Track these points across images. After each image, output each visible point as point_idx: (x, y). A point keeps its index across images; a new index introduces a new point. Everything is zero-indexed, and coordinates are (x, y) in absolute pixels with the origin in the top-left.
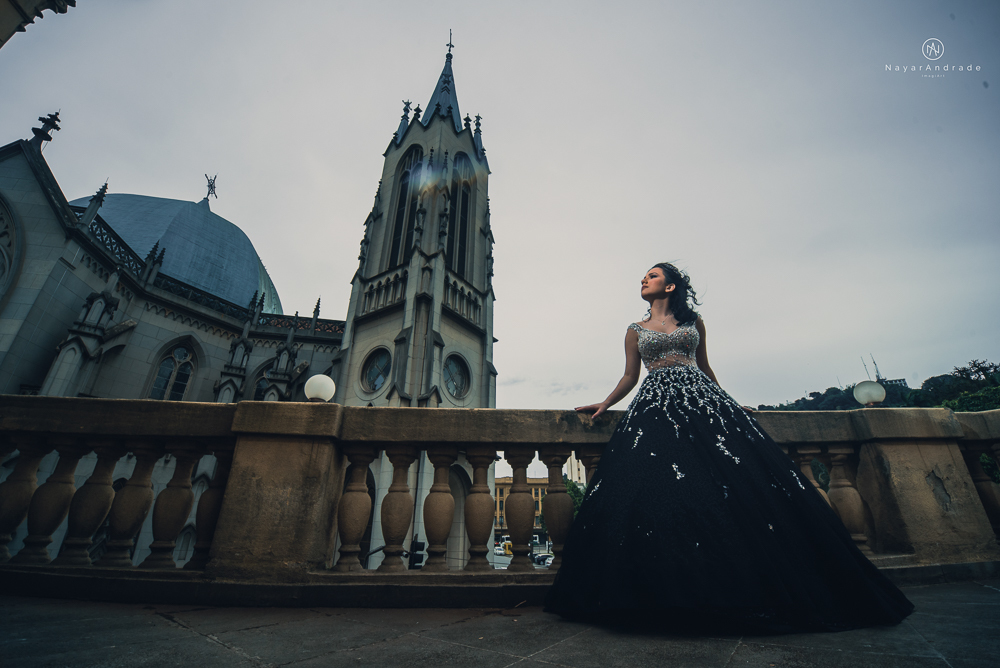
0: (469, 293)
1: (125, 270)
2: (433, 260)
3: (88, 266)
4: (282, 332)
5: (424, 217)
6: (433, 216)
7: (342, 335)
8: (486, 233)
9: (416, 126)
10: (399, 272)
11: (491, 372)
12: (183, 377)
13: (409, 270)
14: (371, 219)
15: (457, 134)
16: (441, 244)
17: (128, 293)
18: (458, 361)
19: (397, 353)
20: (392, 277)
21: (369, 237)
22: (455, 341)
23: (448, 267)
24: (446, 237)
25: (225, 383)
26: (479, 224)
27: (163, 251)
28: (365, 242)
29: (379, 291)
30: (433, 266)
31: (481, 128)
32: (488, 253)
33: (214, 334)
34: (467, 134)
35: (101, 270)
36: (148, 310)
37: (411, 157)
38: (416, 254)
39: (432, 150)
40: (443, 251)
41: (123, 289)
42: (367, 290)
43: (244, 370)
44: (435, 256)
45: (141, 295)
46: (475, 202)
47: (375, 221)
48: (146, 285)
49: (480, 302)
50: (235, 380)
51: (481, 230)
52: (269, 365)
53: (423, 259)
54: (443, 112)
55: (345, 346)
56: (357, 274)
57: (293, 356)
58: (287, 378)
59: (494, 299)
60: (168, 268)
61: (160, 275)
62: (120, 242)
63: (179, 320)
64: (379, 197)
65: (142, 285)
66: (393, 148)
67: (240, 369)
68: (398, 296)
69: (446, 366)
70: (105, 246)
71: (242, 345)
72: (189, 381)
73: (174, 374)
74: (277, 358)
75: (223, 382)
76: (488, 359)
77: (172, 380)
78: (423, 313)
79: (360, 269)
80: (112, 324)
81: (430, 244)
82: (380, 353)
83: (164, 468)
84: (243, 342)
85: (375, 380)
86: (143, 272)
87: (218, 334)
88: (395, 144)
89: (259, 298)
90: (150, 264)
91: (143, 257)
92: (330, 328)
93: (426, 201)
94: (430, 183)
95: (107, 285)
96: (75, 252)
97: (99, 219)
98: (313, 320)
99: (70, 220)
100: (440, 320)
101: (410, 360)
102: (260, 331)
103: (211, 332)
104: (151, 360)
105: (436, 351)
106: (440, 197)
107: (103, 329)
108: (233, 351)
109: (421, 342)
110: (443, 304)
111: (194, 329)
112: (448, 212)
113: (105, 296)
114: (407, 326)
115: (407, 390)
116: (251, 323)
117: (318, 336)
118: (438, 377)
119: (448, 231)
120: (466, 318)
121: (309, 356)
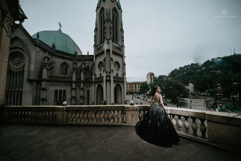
0: (119, 47)
1: (49, 51)
2: (109, 40)
3: (42, 51)
4: (82, 59)
5: (106, 29)
6: (108, 29)
7: (93, 58)
8: (122, 30)
9: (102, 1)
11: (124, 64)
12: (66, 70)
13: (104, 43)
14: (95, 30)
15: (112, 2)
16: (110, 36)
18: (117, 63)
19: (104, 63)
20: (101, 45)
21: (95, 35)
22: (116, 58)
23: (113, 41)
24: (112, 34)
25: (74, 71)
26: (120, 28)
27: (55, 45)
28: (95, 37)
29: (99, 49)
30: (109, 42)
32: (122, 36)
34: (115, 1)
35: (44, 51)
36: (56, 58)
37: (102, 11)
38: (105, 39)
39: (106, 9)
40: (111, 38)
41: (50, 54)
42: (97, 48)
44: (109, 39)
45: (54, 55)
46: (119, 22)
47: (96, 31)
49: (121, 48)
50: (75, 70)
51: (121, 29)
52: (81, 66)
53: (107, 40)
55: (94, 61)
57: (85, 64)
58: (84, 69)
59: (124, 47)
61: (56, 50)
62: (46, 45)
63: (62, 59)
64: (96, 24)
65: (53, 53)
67: (75, 68)
68: (103, 50)
69: (115, 64)
70: (43, 46)
73: (64, 70)
76: (124, 61)
77: (64, 71)
78: (108, 54)
79: (95, 44)
80: (50, 62)
81: (108, 36)
82: (101, 63)
83: (67, 87)
84: (75, 62)
85: (101, 68)
86: (52, 50)
88: (98, 7)
89: (76, 52)
90: (53, 48)
91: (51, 46)
92: (91, 57)
93: (106, 25)
94: (106, 19)
95: (47, 55)
96: (38, 49)
97: (40, 40)
98: (88, 56)
99: (34, 42)
100: (112, 54)
101: (106, 64)
102: (78, 59)
103: (69, 60)
104: (59, 68)
105: (112, 62)
106: (110, 23)
107: (49, 64)
108: (73, 65)
109: (108, 60)
110: (112, 51)
111: (65, 60)
112: (112, 27)
113: (47, 57)
114: (105, 57)
115: (107, 70)
116: (76, 58)
117: (89, 59)
118: (113, 67)
119: (112, 32)
120: (118, 53)
121: (88, 64)
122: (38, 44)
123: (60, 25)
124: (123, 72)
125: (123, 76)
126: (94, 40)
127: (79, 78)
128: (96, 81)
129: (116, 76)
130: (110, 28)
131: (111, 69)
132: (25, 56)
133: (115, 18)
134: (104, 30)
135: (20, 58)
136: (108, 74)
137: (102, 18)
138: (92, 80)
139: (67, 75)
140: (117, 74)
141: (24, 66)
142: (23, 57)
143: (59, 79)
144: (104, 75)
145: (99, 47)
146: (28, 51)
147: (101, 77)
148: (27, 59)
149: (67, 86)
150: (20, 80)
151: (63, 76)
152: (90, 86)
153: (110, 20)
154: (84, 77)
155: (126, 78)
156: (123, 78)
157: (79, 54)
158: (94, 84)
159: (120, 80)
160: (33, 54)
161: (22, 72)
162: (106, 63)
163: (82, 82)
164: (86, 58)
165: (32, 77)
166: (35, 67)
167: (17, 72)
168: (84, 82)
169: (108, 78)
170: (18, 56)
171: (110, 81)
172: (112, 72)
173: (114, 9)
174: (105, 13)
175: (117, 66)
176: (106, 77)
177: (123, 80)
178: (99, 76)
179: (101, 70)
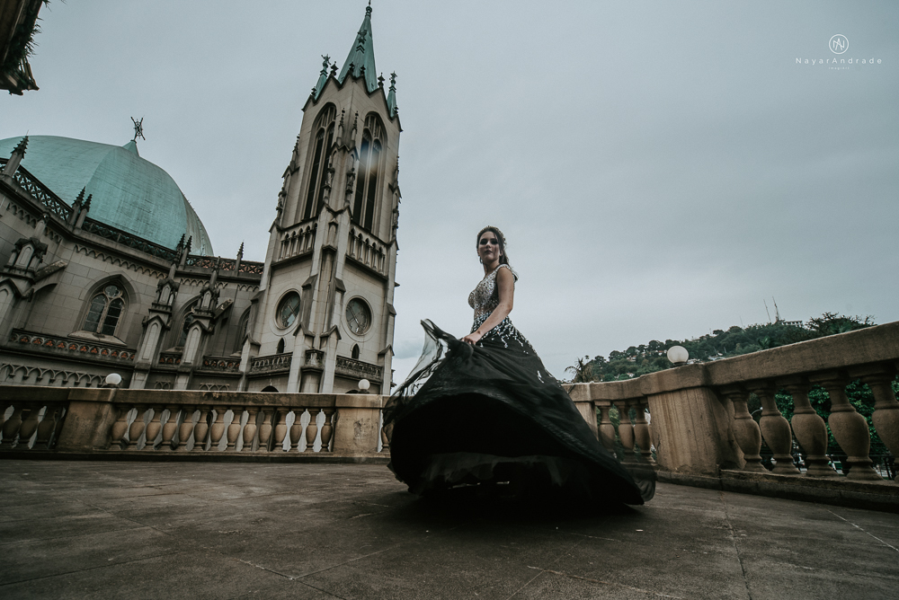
0: (374, 244)
1: (52, 216)
2: (339, 216)
3: (15, 214)
4: (208, 272)
5: (332, 176)
6: (341, 175)
7: (261, 276)
8: (394, 188)
9: (331, 83)
10: (311, 224)
11: (391, 312)
12: (115, 312)
13: (318, 222)
14: (289, 173)
15: (369, 94)
16: (346, 201)
17: (57, 237)
18: (361, 304)
19: (305, 296)
20: (304, 228)
21: (287, 189)
22: (357, 285)
23: (354, 221)
24: (353, 196)
25: (153, 319)
27: (90, 197)
28: (283, 194)
29: (293, 240)
30: (339, 222)
31: (395, 86)
32: (394, 207)
33: (143, 273)
34: (380, 94)
35: (28, 217)
36: (78, 252)
37: (326, 114)
38: (324, 210)
39: (343, 112)
40: (348, 208)
41: (51, 234)
42: (283, 238)
43: (171, 307)
44: (341, 212)
45: (70, 238)
47: (292, 174)
48: (74, 229)
49: (384, 251)
50: (162, 316)
51: (390, 185)
52: (194, 302)
53: (330, 215)
54: (357, 73)
55: (263, 287)
56: (274, 224)
57: (215, 296)
58: (210, 315)
59: (398, 249)
60: (94, 214)
61: (87, 219)
62: (45, 190)
63: (109, 261)
64: (296, 151)
65: (70, 229)
66: (311, 103)
67: (167, 306)
68: (309, 246)
69: (349, 308)
70: (30, 194)
71: (168, 286)
72: (121, 315)
73: (106, 309)
74: (200, 297)
75: (150, 318)
76: (389, 301)
77: (104, 314)
78: (328, 263)
79: (278, 219)
80: (41, 266)
81: (337, 201)
82: (291, 295)
84: (169, 282)
85: (288, 318)
86: (71, 217)
87: (147, 273)
88: (313, 100)
89: (186, 241)
90: (77, 210)
91: (70, 202)
92: (253, 270)
93: (335, 161)
94: (339, 143)
97: (22, 169)
98: (238, 263)
100: (344, 268)
101: (314, 304)
102: (187, 271)
103: (140, 271)
104: (83, 297)
105: (338, 295)
106: (349, 158)
107: (31, 272)
108: (160, 291)
109: (325, 287)
110: (346, 255)
111: (124, 269)
112: (357, 172)
114: (313, 274)
115: (311, 329)
116: (178, 264)
117: (241, 277)
118: (339, 318)
119: (354, 189)
120: (370, 266)
121: (233, 295)
122: (8, 181)
123: (138, 129)
124: (383, 341)
125: (381, 360)
126: (277, 205)
127: (170, 356)
128: (255, 371)
129: (349, 355)
130: (350, 175)
131: (331, 326)
133: (372, 146)
134: (324, 178)
136: (316, 347)
137: (325, 137)
138: (237, 368)
139: (115, 334)
140: (356, 350)
143: (64, 349)
144: (297, 346)
145: (294, 233)
147: (283, 356)
151: (90, 336)
153: (351, 146)
154: (200, 349)
155: (393, 371)
156: (381, 369)
157: (195, 251)
158: (242, 381)
162: (315, 297)
163: (183, 370)
164: (226, 273)
168: (196, 375)
169: (314, 362)
171: (318, 373)
172: (334, 336)
173: (373, 117)
174: (337, 123)
175: (360, 319)
176: (303, 355)
177: (380, 375)
178: (273, 351)
179: (286, 325)
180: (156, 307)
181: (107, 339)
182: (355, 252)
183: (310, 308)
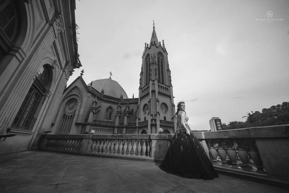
0: (165, 87)
1: (98, 96)
3: (92, 97)
4: (127, 102)
5: (151, 71)
6: (153, 71)
7: (138, 101)
8: (169, 71)
9: (148, 49)
10: (148, 85)
11: (173, 106)
12: (110, 114)
13: (149, 84)
14: (141, 74)
15: (157, 48)
18: (164, 104)
19: (149, 105)
20: (146, 87)
21: (141, 78)
22: (162, 99)
23: (159, 82)
24: (157, 75)
26: (166, 68)
27: (104, 90)
28: (140, 80)
29: (144, 91)
30: (155, 83)
31: (164, 43)
32: (169, 75)
34: (160, 46)
35: (94, 97)
36: (103, 102)
37: (147, 57)
38: (151, 81)
39: (151, 54)
40: (157, 78)
41: (98, 99)
42: (142, 91)
43: (120, 112)
44: (155, 80)
45: (101, 100)
46: (164, 63)
48: (102, 98)
49: (169, 88)
50: (119, 114)
51: (167, 70)
54: (153, 44)
55: (139, 104)
57: (129, 108)
59: (172, 87)
60: (105, 94)
61: (104, 95)
62: (96, 91)
63: (108, 103)
64: (142, 68)
67: (119, 112)
68: (148, 91)
69: (161, 106)
70: (94, 92)
72: (112, 115)
74: (126, 109)
75: (117, 115)
76: (172, 102)
77: (109, 115)
78: (154, 94)
79: (140, 86)
80: (97, 106)
81: (153, 77)
82: (146, 105)
84: (119, 106)
85: (146, 111)
88: (144, 55)
89: (122, 96)
90: (102, 94)
91: (100, 92)
92: (136, 100)
93: (151, 67)
94: (152, 63)
95: (96, 99)
96: (89, 95)
97: (92, 87)
98: (133, 99)
99: (88, 89)
100: (158, 95)
101: (152, 106)
102: (123, 103)
103: (114, 105)
104: (105, 112)
105: (157, 103)
106: (155, 65)
107: (95, 108)
108: (118, 108)
109: (154, 101)
110: (158, 91)
111: (111, 104)
112: (157, 69)
113: (95, 102)
114: (150, 98)
115: (152, 113)
116: (121, 102)
117: (134, 102)
118: (159, 109)
119: (157, 73)
120: (165, 93)
121: (133, 107)
122: (90, 90)
123: (111, 74)
124: (172, 115)
125: (173, 120)
127: (121, 123)
128: (140, 126)
129: (163, 119)
130: (156, 70)
131: (157, 112)
132: (79, 101)
133: (160, 60)
134: (149, 73)
135: (75, 103)
136: (154, 118)
137: (148, 62)
138: (136, 125)
139: (111, 119)
140: (165, 118)
141: (76, 110)
142: (76, 103)
143: (102, 124)
144: (149, 118)
145: (144, 89)
146: (81, 97)
147: (146, 121)
148: (79, 104)
149: (109, 132)
150: (70, 124)
151: (107, 120)
152: (132, 132)
153: (155, 62)
154: (127, 121)
156: (173, 123)
157: (124, 98)
158: (137, 130)
159: (169, 125)
160: (85, 99)
161: (73, 115)
162: (152, 104)
163: (124, 127)
164: (131, 102)
165: (79, 121)
166: (84, 111)
167: (69, 116)
168: (127, 128)
169: (154, 122)
170: (74, 102)
171: (155, 125)
172: (158, 114)
173: (160, 53)
174: (150, 57)
175: (165, 109)
176: (151, 120)
177: (173, 125)
178: (143, 120)
179: (146, 113)
180: (118, 112)
181: (110, 121)
182: (160, 90)
183: (151, 107)
